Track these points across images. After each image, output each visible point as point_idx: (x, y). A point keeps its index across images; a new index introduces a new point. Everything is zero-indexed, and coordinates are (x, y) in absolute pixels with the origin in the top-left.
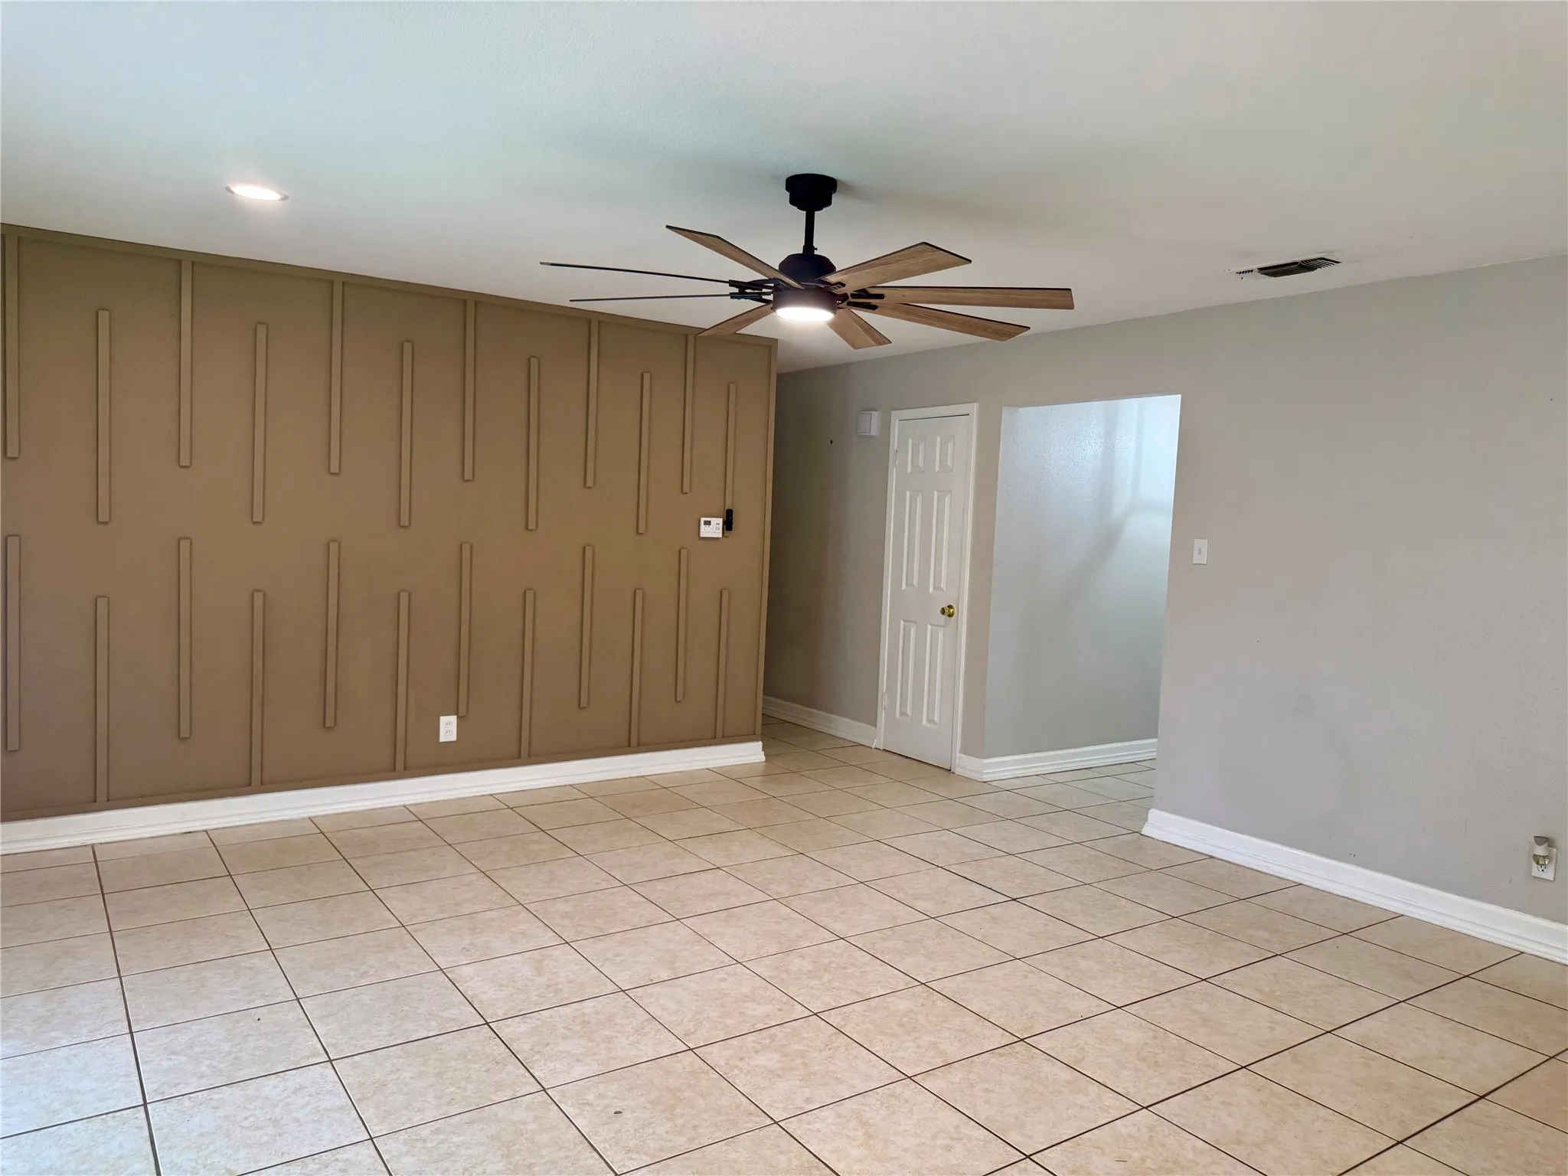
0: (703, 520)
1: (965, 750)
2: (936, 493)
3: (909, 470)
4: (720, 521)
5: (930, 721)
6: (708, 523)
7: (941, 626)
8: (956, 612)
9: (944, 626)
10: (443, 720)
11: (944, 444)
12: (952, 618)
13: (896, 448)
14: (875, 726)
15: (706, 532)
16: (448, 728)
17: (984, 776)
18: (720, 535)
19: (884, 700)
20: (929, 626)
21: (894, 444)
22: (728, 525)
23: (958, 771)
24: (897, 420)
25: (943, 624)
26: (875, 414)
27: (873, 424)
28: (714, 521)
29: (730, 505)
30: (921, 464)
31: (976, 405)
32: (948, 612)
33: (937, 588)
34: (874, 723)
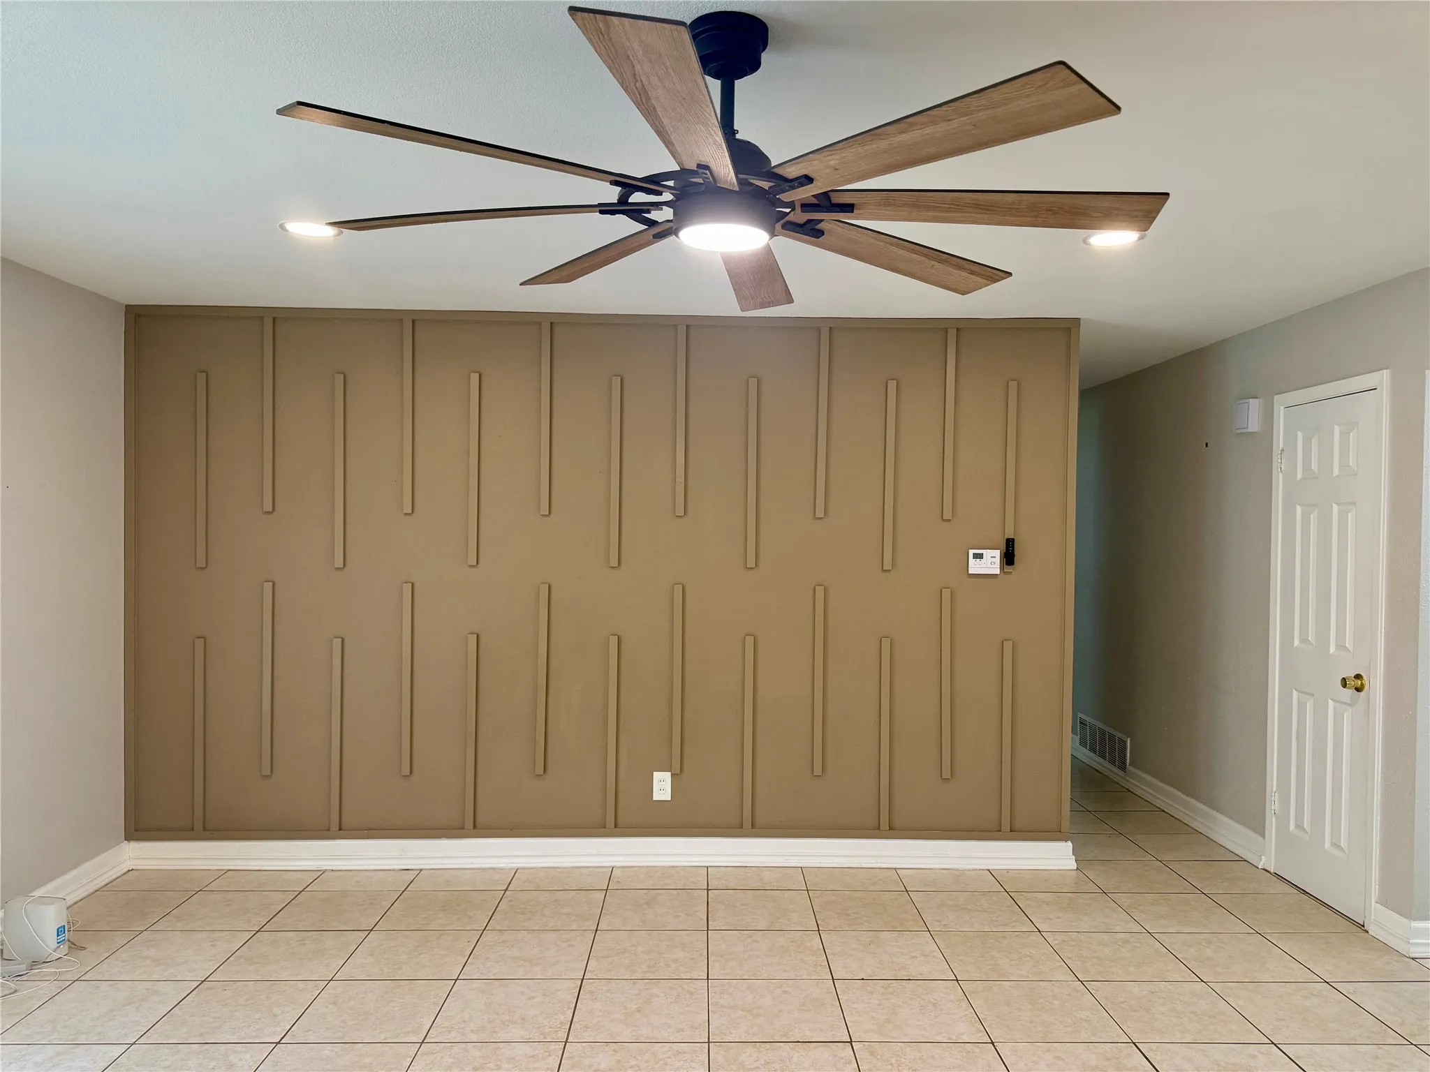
0: (971, 552)
1: (1384, 901)
2: (1335, 507)
3: (1299, 476)
4: (997, 553)
5: (1336, 845)
6: (979, 556)
7: (1345, 703)
8: (1366, 687)
9: (1351, 705)
10: (657, 775)
11: (1345, 435)
12: (1362, 693)
13: (1281, 446)
14: (1263, 836)
15: (975, 567)
16: (662, 786)
17: (1412, 949)
18: (997, 571)
19: (1273, 804)
20: (1331, 703)
21: (1280, 441)
22: (1009, 558)
23: (1373, 930)
24: (1282, 408)
25: (1349, 702)
26: (1254, 403)
27: (1252, 416)
28: (987, 553)
29: (1013, 533)
30: (1314, 466)
31: (1386, 373)
32: (1356, 683)
33: (1341, 646)
34: (1260, 830)
